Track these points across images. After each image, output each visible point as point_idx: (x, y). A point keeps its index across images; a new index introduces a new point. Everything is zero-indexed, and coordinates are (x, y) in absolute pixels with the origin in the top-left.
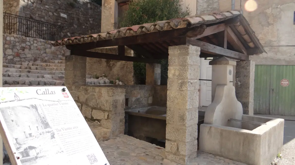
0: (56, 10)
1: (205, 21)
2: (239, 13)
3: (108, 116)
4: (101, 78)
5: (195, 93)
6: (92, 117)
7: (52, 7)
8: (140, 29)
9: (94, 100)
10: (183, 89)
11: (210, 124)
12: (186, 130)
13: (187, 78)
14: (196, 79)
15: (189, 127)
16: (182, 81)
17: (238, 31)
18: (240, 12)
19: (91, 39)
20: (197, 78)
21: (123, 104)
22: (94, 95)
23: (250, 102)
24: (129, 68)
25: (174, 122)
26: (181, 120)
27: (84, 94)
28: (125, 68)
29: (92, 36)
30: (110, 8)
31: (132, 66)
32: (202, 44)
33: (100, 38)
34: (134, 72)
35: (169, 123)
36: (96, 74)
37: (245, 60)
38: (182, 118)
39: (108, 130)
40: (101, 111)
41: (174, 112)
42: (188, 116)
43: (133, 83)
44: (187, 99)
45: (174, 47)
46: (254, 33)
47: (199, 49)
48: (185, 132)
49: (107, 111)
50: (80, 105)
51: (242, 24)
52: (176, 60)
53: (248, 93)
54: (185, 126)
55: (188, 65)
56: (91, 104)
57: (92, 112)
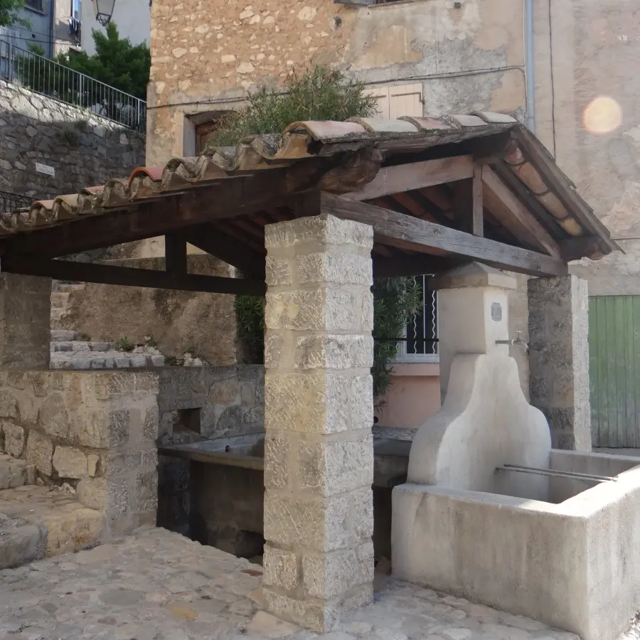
0: (23, 154)
1: (374, 133)
2: (513, 120)
3: (98, 464)
4: (141, 348)
5: (358, 378)
6: (55, 472)
7: (10, 146)
8: (168, 170)
9: (59, 416)
10: (311, 367)
11: (425, 483)
12: (326, 508)
13: (323, 329)
14: (361, 332)
15: (338, 496)
16: (307, 340)
17: (519, 180)
18: (515, 117)
19: (38, 215)
20: (362, 328)
21: (152, 426)
22: (59, 399)
23: (576, 409)
24: (223, 316)
25: (286, 481)
26: (308, 471)
27: (32, 395)
28: (211, 315)
29: (39, 207)
30: (172, 140)
31: (232, 308)
32: (386, 218)
33: (61, 210)
34: (238, 327)
35: (272, 484)
36: (126, 338)
37: (554, 276)
38: (312, 467)
39: (97, 513)
40: (78, 450)
41: (288, 447)
42: (330, 458)
43: (235, 361)
44: (323, 400)
45: (280, 225)
46: (571, 187)
47: (369, 230)
48: (322, 516)
49: (95, 448)
50: (23, 431)
51: (529, 157)
52: (289, 269)
53: (570, 379)
54: (321, 495)
55: (325, 281)
56: (52, 427)
57: (53, 453)
